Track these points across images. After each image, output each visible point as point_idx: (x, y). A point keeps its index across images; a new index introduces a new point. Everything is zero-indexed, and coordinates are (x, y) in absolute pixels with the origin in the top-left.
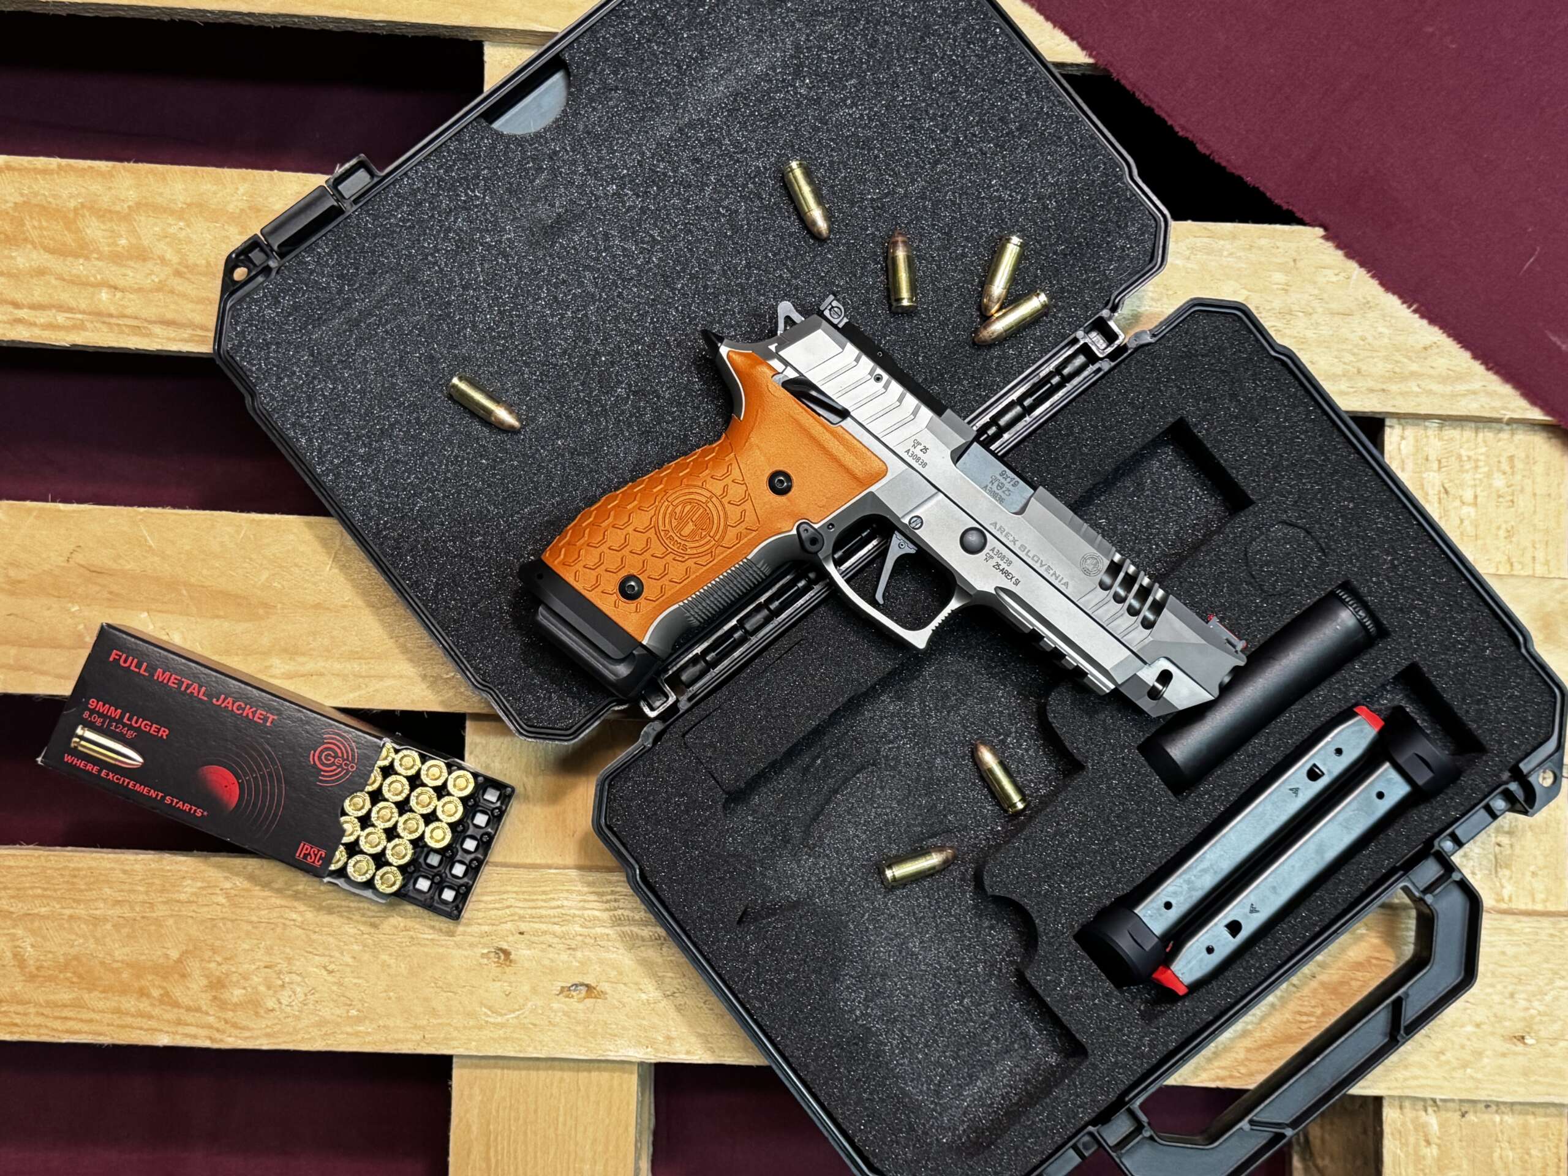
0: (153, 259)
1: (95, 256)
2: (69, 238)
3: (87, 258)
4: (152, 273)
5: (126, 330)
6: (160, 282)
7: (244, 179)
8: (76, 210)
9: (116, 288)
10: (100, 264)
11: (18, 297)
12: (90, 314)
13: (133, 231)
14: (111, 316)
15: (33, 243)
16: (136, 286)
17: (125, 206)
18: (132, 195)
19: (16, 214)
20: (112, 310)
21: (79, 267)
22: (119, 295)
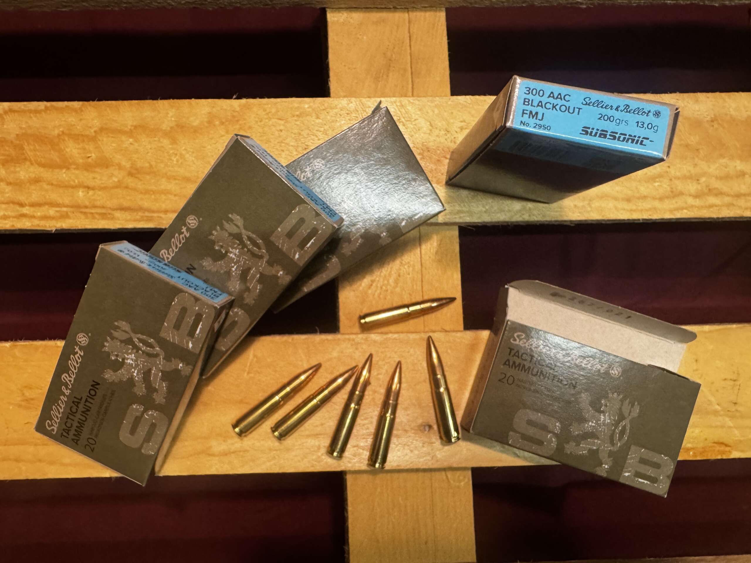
0: (113, 166)
1: (73, 166)
2: (55, 156)
3: (68, 169)
4: (113, 175)
5: (97, 216)
6: (119, 181)
7: (172, 107)
8: (59, 135)
9: (88, 188)
10: (77, 172)
11: (22, 198)
12: (72, 207)
13: (97, 148)
14: (86, 207)
15: (30, 161)
16: (103, 186)
17: (92, 131)
18: (97, 123)
19: (18, 142)
20: (87, 203)
21: (63, 175)
22: (91, 193)
